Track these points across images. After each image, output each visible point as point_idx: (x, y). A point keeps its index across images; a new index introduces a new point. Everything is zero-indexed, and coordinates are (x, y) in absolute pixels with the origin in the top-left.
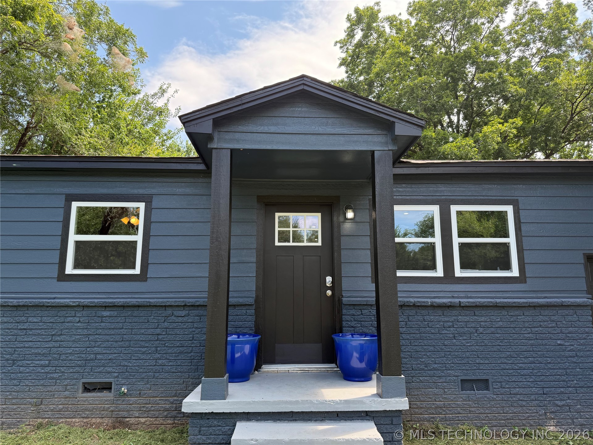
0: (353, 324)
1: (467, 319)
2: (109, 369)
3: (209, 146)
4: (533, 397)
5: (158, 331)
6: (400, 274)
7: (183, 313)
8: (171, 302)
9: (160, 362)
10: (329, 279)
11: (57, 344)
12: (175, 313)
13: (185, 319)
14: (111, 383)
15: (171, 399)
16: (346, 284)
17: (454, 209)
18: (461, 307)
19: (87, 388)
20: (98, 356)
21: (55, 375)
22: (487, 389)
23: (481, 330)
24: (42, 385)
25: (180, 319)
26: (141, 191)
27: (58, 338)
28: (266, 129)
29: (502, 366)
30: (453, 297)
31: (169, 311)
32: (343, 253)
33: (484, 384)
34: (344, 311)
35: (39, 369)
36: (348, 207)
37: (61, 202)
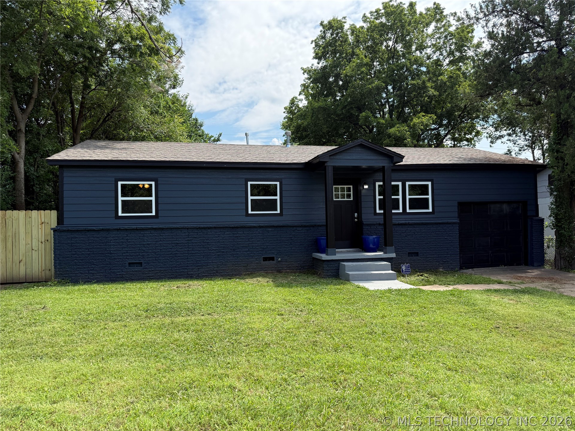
0: (367, 232)
1: (411, 229)
2: (273, 252)
3: (326, 165)
4: (435, 258)
5: (291, 236)
6: (393, 211)
7: (300, 229)
8: (296, 224)
9: (293, 248)
10: (356, 215)
11: (251, 242)
12: (297, 229)
13: (301, 231)
14: (274, 257)
15: (299, 263)
16: (364, 217)
17: (408, 183)
18: (409, 224)
19: (265, 259)
20: (268, 247)
21: (252, 255)
22: (418, 256)
23: (416, 233)
24: (247, 259)
25: (300, 231)
26: (278, 177)
27: (251, 240)
28: (346, 158)
29: (424, 247)
30: (406, 221)
31: (295, 228)
32: (363, 203)
33: (417, 254)
34: (364, 227)
35: (245, 253)
36: (365, 184)
37: (243, 182)
